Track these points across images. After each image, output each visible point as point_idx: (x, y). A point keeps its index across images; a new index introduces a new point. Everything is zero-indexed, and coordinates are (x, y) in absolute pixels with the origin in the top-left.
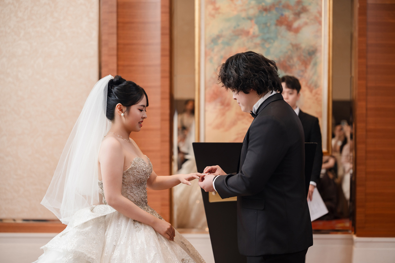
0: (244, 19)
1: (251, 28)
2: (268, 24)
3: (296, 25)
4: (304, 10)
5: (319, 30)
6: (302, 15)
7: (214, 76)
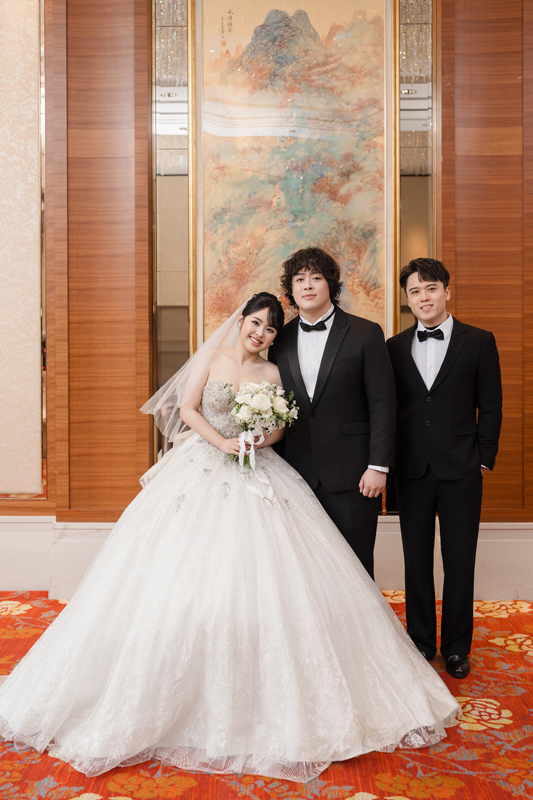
0: (262, 182)
1: (275, 196)
2: (301, 191)
3: (343, 191)
4: (356, 168)
5: (381, 199)
6: (352, 176)
7: (218, 271)
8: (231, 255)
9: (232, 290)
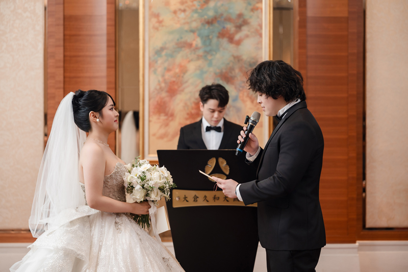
0: (186, 31)
1: (194, 40)
2: (211, 37)
3: (237, 37)
4: (246, 23)
5: (261, 42)
6: (244, 28)
7: (158, 87)
8: (167, 77)
9: (167, 99)
